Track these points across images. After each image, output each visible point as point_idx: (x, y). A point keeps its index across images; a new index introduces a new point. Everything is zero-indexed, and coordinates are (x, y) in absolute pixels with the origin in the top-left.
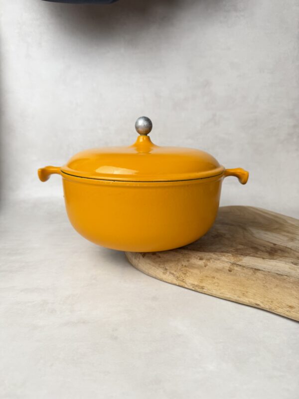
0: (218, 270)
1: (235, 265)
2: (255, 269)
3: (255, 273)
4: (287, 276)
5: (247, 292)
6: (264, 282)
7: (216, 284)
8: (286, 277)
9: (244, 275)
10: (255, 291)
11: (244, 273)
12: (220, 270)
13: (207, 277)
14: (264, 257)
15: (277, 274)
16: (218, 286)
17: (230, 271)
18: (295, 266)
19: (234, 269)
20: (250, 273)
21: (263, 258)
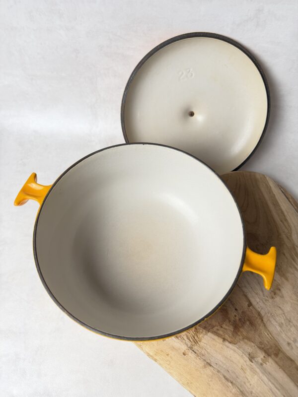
0: (173, 348)
1: (191, 351)
2: (207, 363)
3: (205, 367)
4: (232, 383)
5: (191, 383)
6: (210, 380)
7: (168, 363)
8: (230, 384)
9: (195, 364)
10: (198, 385)
11: (196, 362)
12: (176, 350)
13: (162, 351)
14: (227, 337)
15: (224, 377)
16: (169, 365)
17: (184, 354)
18: (249, 362)
19: (188, 354)
20: (201, 365)
21: (224, 340)
